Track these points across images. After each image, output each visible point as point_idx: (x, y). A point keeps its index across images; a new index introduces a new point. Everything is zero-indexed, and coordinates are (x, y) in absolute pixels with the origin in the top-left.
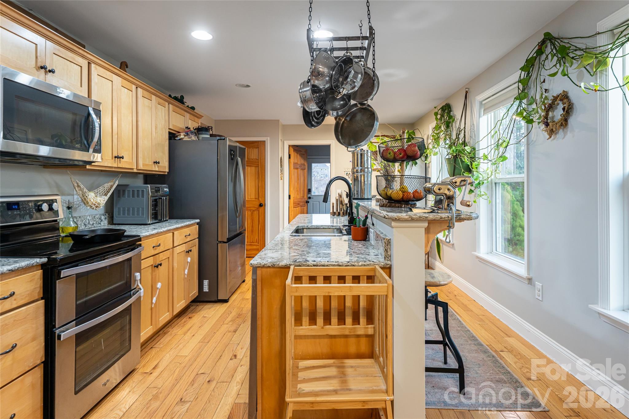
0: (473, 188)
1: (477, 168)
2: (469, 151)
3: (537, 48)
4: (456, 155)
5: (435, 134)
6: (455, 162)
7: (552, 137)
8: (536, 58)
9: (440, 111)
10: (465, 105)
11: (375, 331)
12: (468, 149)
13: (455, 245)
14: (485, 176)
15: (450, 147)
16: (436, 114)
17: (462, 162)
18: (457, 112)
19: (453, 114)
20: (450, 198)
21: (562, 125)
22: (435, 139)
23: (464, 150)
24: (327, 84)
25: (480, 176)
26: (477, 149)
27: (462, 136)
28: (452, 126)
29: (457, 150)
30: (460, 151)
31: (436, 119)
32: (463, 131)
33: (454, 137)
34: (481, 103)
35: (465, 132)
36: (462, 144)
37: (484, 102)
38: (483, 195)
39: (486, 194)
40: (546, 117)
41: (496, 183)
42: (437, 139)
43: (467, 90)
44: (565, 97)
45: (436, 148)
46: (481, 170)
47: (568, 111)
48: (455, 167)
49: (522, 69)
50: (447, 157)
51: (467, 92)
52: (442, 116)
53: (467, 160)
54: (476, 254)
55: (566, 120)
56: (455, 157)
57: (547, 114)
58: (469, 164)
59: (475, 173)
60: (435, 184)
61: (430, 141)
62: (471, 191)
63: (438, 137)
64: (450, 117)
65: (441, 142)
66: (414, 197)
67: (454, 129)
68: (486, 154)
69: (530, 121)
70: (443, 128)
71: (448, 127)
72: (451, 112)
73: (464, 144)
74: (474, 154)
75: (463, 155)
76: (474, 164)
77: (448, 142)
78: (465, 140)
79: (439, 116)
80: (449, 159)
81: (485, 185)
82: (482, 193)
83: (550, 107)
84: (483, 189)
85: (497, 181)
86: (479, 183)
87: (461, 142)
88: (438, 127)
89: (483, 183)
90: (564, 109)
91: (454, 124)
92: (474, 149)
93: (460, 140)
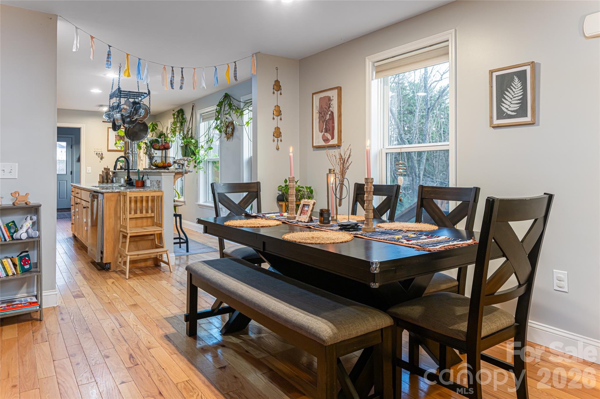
0: (196, 165)
1: (198, 153)
2: (194, 142)
3: (223, 98)
4: (187, 145)
5: (172, 128)
6: (186, 149)
7: (229, 140)
8: (223, 102)
9: (176, 113)
10: (192, 114)
11: (155, 215)
12: (193, 141)
13: (186, 202)
14: (203, 157)
15: (183, 139)
16: (174, 115)
17: (190, 149)
18: (188, 116)
19: (185, 117)
20: (183, 165)
21: (231, 135)
22: (173, 132)
23: (191, 142)
24: (128, 114)
25: (200, 157)
26: (198, 142)
27: (190, 133)
28: (184, 124)
29: (187, 141)
30: (189, 142)
31: (174, 118)
32: (191, 130)
33: (186, 133)
34: (201, 114)
35: (192, 130)
36: (190, 137)
37: (202, 115)
38: (201, 168)
39: (203, 168)
40: (226, 131)
41: (208, 162)
42: (174, 132)
43: (193, 105)
44: (232, 123)
45: (173, 137)
46: (201, 154)
47: (233, 130)
48: (186, 151)
49: (217, 106)
50: (182, 145)
51: (193, 106)
52: (178, 116)
53: (192, 148)
54: (198, 203)
55: (233, 134)
56: (186, 146)
57: (227, 130)
58: (194, 150)
59: (197, 155)
60: (177, 160)
61: (169, 132)
62: (195, 166)
63: (175, 130)
64: (183, 119)
65: (177, 134)
66: (168, 165)
67: (186, 127)
68: (203, 145)
69: (220, 132)
70: (178, 125)
71: (182, 125)
72: (184, 116)
73: (192, 138)
74: (197, 144)
75: (190, 145)
76: (197, 151)
77: (182, 135)
78: (192, 135)
79: (175, 116)
80: (182, 147)
81: (203, 163)
82: (201, 167)
83: (227, 127)
84: (201, 165)
85: (209, 160)
86: (199, 162)
87: (189, 136)
88: (174, 123)
89: (202, 161)
90: (231, 129)
91: (186, 123)
92: (197, 141)
93: (189, 135)
